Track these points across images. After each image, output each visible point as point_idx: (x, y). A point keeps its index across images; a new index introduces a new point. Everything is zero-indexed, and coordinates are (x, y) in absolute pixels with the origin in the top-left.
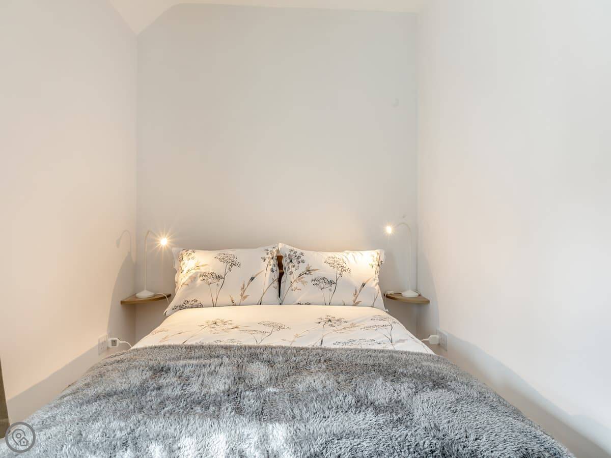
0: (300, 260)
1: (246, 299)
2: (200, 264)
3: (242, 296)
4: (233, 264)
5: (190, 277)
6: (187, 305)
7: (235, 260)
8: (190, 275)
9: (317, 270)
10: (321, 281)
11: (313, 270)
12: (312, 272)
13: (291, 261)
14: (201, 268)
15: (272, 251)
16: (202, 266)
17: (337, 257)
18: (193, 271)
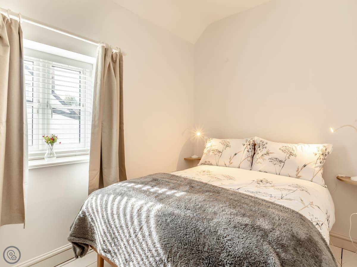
0: (264, 147)
1: (232, 164)
2: (213, 145)
3: (230, 162)
4: (227, 146)
5: (208, 151)
6: (206, 163)
7: (229, 144)
8: (207, 150)
9: (273, 153)
10: (274, 160)
11: (271, 153)
12: (270, 154)
13: (259, 147)
14: (213, 147)
15: (250, 141)
16: (213, 146)
17: (289, 146)
18: (210, 148)
